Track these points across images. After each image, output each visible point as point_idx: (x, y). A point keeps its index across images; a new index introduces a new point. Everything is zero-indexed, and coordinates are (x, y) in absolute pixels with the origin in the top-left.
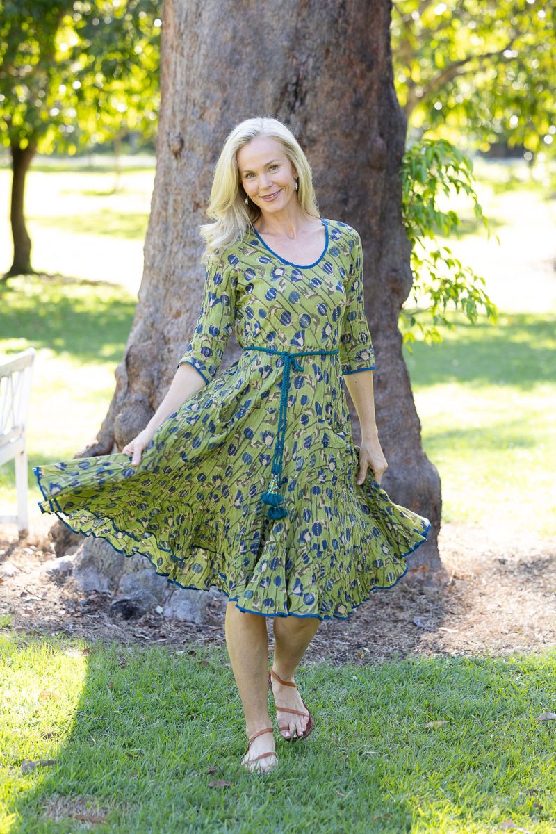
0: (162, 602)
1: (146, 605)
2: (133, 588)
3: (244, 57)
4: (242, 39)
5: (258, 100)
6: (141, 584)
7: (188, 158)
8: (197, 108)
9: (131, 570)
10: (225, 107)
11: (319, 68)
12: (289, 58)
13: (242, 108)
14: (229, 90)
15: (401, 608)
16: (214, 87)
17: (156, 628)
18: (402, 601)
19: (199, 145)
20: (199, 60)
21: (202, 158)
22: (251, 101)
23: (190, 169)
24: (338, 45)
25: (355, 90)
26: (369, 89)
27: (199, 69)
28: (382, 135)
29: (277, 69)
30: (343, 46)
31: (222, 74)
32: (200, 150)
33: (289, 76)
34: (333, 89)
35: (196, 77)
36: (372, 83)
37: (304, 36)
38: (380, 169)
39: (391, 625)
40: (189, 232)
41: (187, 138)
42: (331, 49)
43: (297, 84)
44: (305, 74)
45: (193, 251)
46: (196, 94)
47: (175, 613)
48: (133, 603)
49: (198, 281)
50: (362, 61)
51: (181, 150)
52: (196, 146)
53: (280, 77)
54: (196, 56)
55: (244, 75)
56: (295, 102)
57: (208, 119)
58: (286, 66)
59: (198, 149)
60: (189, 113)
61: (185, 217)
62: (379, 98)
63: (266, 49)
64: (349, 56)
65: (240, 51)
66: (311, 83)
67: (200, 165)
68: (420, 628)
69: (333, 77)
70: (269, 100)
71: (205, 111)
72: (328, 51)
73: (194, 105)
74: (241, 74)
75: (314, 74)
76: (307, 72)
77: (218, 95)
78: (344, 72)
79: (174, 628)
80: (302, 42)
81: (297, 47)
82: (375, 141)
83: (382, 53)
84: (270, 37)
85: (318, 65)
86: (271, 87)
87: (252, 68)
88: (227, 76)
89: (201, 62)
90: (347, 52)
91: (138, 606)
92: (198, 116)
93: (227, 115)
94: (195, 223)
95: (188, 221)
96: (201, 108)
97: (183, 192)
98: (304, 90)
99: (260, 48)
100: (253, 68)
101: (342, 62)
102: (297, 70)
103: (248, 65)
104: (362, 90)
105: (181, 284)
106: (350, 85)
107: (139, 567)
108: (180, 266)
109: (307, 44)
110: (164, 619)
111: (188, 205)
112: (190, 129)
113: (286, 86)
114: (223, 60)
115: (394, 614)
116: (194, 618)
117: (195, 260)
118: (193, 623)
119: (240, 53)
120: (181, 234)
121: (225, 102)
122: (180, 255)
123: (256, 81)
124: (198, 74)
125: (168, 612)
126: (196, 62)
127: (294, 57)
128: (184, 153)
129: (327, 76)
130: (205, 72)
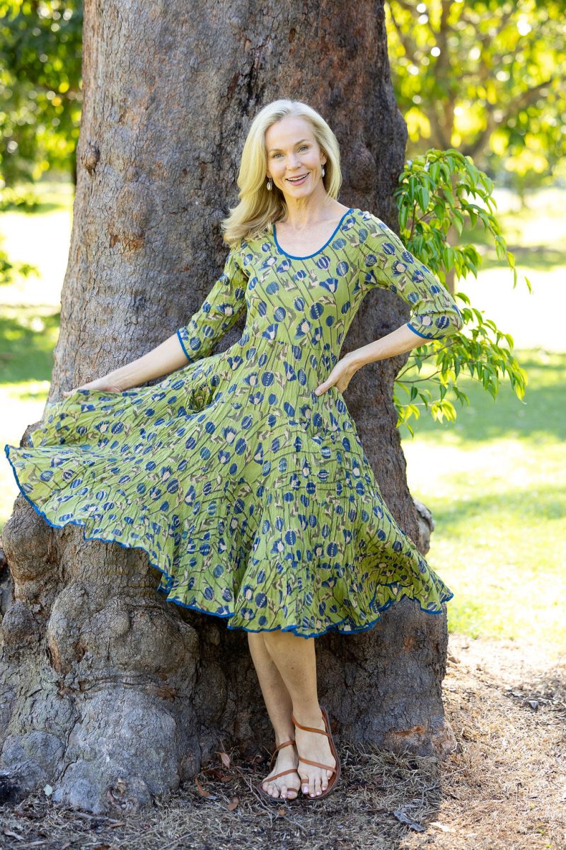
0: (52, 780)
1: (31, 783)
2: (15, 759)
3: (179, 39)
4: (176, 15)
5: (198, 97)
6: (26, 752)
7: (105, 175)
8: (116, 108)
9: (17, 731)
10: (154, 105)
11: (281, 54)
12: (239, 40)
13: (176, 108)
14: (158, 82)
15: (382, 791)
16: (138, 80)
17: (37, 819)
18: (385, 779)
19: (118, 159)
20: (119, 43)
21: (122, 175)
22: (188, 99)
23: (106, 190)
24: (307, 24)
25: (331, 85)
26: (352, 83)
27: (118, 55)
28: (369, 146)
29: (223, 55)
30: (315, 24)
31: (150, 62)
32: (119, 164)
33: (239, 64)
34: (300, 83)
35: (115, 66)
36: (355, 76)
37: (261, 11)
38: (367, 190)
39: (364, 818)
40: (104, 274)
41: (103, 148)
42: (298, 28)
43: (250, 75)
44: (261, 61)
45: (110, 300)
46: (116, 89)
47: (68, 797)
48: (12, 781)
49: (115, 339)
50: (340, 45)
51: (95, 164)
52: (114, 158)
53: (228, 66)
54: (116, 37)
55: (179, 63)
56: (248, 100)
57: (130, 123)
58: (235, 50)
59: (117, 163)
60: (107, 114)
61: (99, 253)
62: (366, 95)
63: (208, 28)
64: (323, 38)
65: (174, 31)
66: (270, 74)
67: (119, 184)
68: (404, 824)
69: (300, 66)
70: (213, 97)
71: (125, 112)
72: (293, 31)
73: (113, 104)
74: (175, 62)
75: (274, 62)
76: (264, 58)
77: (144, 90)
78: (316, 58)
79: (60, 821)
80: (258, 19)
81: (251, 26)
82: (359, 153)
83: (370, 35)
84: (214, 12)
85: (279, 49)
86: (215, 79)
87: (189, 54)
88: (156, 64)
89: (122, 46)
90: (320, 33)
91: (19, 784)
92: (117, 118)
93: (155, 116)
94: (112, 263)
95: (103, 259)
96: (121, 107)
97: (98, 220)
98: (260, 83)
99: (200, 27)
100: (192, 53)
101: (314, 46)
102: (251, 56)
103: (185, 50)
104: (340, 85)
105: (93, 343)
106: (324, 77)
107: (27, 727)
108: (92, 320)
109: (265, 23)
110: (51, 806)
111: (103, 238)
112: (106, 136)
113: (236, 78)
114: (151, 43)
115: (371, 800)
116: (92, 806)
117: (112, 311)
118: (90, 813)
119: (173, 33)
120: (94, 277)
121: (153, 100)
122: (93, 305)
123: (195, 71)
124: (118, 62)
125: (59, 796)
126: (115, 47)
127: (247, 39)
128: (100, 168)
129: (292, 65)
130: (126, 59)
